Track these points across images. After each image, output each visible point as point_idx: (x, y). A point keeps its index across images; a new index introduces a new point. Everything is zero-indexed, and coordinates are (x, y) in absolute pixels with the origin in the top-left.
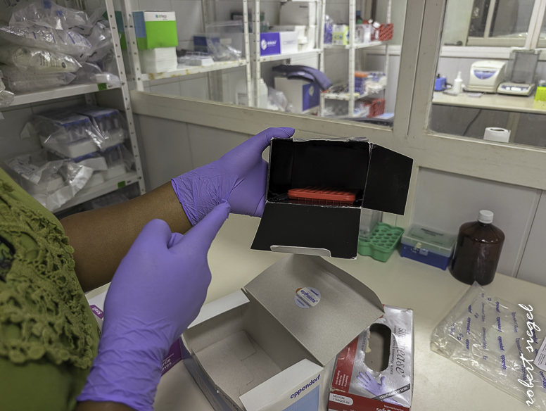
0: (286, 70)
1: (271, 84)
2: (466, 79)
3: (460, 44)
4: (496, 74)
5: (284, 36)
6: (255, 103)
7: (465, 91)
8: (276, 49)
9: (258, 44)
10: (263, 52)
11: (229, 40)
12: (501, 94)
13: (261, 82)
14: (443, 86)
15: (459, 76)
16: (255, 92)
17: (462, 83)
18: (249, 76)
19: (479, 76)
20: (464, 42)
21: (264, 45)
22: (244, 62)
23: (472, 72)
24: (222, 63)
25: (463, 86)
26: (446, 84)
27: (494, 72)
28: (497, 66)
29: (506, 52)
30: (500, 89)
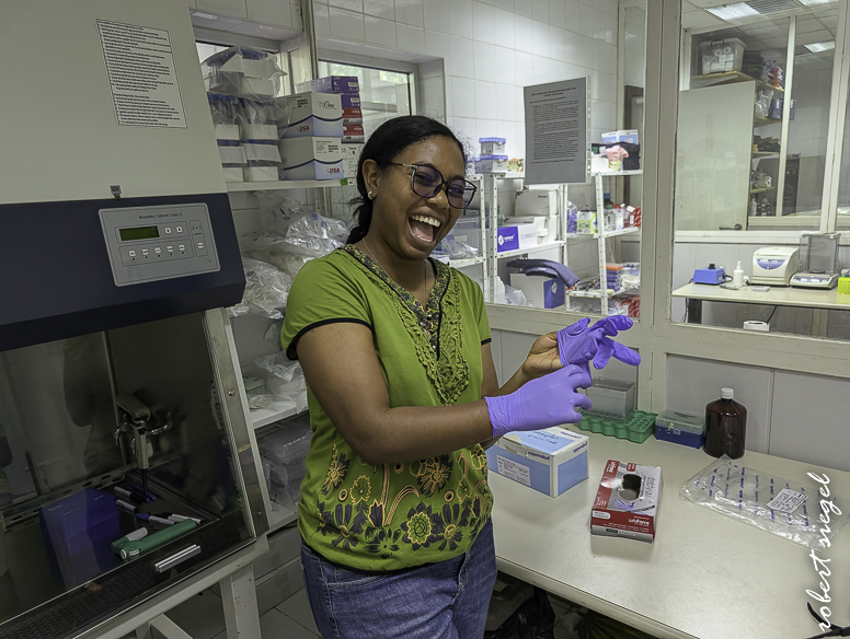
0: (528, 266)
1: (507, 281)
2: (748, 269)
3: (739, 228)
4: (786, 263)
5: (522, 229)
6: (492, 298)
7: (748, 284)
8: (514, 244)
9: (495, 240)
10: (500, 249)
11: (465, 238)
12: (794, 287)
13: (498, 280)
14: (721, 278)
15: (739, 267)
17: (744, 274)
18: (485, 274)
19: (764, 266)
20: (744, 226)
21: (501, 240)
22: (481, 260)
23: (755, 262)
24: (459, 261)
25: (746, 278)
26: (724, 277)
27: (783, 261)
28: (788, 253)
29: (795, 236)
30: (794, 282)
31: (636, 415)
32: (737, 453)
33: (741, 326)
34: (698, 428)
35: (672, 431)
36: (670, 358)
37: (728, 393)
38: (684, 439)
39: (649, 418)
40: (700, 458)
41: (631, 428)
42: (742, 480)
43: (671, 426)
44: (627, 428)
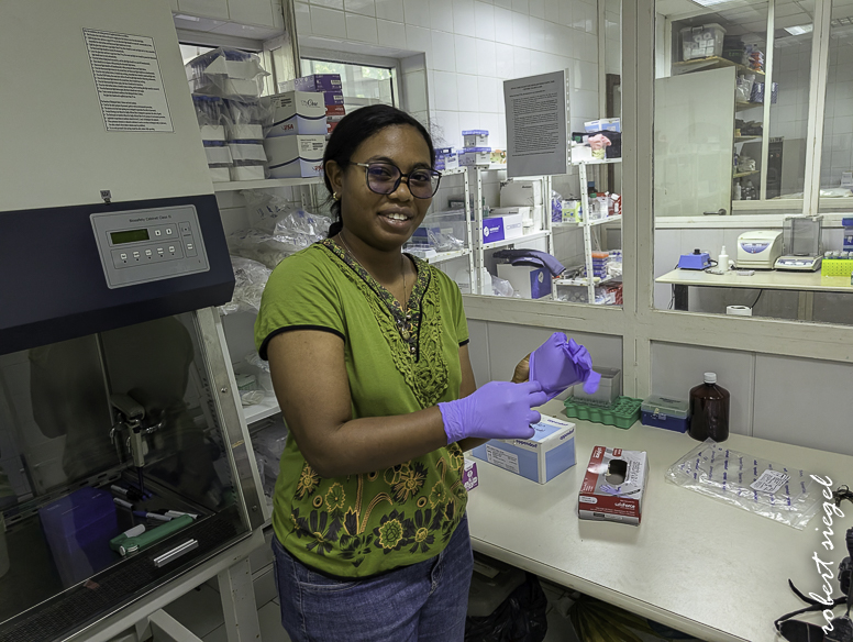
0: (514, 256)
1: (493, 272)
2: (732, 253)
3: (723, 213)
4: (770, 246)
5: (507, 219)
6: (479, 290)
7: (733, 268)
8: (500, 235)
9: (481, 231)
10: (486, 240)
11: (451, 230)
12: (779, 270)
13: (484, 271)
14: (706, 263)
15: (723, 252)
16: (479, 283)
17: (729, 259)
18: (472, 265)
19: (749, 251)
20: (728, 211)
21: (487, 232)
22: (467, 251)
23: (739, 246)
24: (445, 253)
25: (731, 262)
26: (709, 261)
27: (767, 245)
28: (771, 236)
29: (778, 219)
30: (778, 265)
31: (622, 401)
32: (721, 436)
33: (724, 311)
34: (683, 412)
35: (657, 416)
36: (654, 344)
37: (711, 378)
38: (669, 423)
39: (634, 404)
40: (685, 441)
41: (618, 414)
42: (726, 462)
43: (656, 412)
44: (613, 415)
